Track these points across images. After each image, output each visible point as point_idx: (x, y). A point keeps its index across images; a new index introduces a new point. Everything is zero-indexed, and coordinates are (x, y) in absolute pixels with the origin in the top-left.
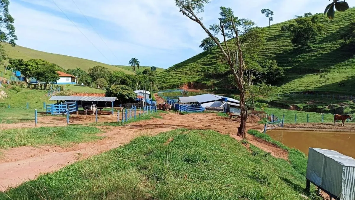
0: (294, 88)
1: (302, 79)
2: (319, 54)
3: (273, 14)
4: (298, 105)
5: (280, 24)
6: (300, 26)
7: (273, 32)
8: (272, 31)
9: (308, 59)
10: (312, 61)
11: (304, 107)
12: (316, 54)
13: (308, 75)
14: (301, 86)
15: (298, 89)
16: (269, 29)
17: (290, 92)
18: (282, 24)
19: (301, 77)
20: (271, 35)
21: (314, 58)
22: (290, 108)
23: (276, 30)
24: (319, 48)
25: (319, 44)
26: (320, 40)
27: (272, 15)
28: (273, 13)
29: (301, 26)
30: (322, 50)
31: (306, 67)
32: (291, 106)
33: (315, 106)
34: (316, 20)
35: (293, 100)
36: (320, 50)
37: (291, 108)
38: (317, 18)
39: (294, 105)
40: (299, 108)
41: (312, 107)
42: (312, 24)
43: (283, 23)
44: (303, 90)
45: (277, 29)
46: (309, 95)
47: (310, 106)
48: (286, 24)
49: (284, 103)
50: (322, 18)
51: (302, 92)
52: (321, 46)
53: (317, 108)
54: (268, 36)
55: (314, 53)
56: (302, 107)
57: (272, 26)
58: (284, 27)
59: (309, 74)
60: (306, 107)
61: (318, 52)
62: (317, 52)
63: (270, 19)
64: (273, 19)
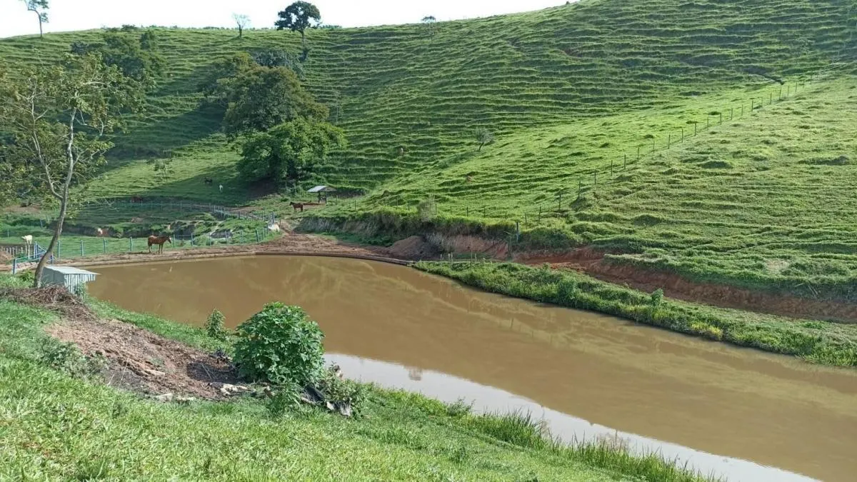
0: (107, 188)
1: (126, 171)
2: (159, 118)
3: (47, 7)
4: (114, 226)
5: (67, 35)
6: (113, 50)
7: (51, 52)
8: (49, 49)
9: (136, 125)
10: (145, 131)
11: (126, 229)
12: (154, 117)
13: (138, 161)
14: (121, 185)
15: (115, 192)
16: (40, 42)
17: (98, 200)
18: (74, 36)
19: (122, 165)
20: (47, 59)
21: (149, 124)
22: (98, 234)
23: (58, 47)
24: (157, 104)
25: (158, 95)
26: (161, 87)
27: (46, 9)
28: (48, 5)
29: (117, 51)
30: (166, 110)
31: (133, 143)
32: (99, 230)
33: (147, 225)
34: (150, 42)
35: (105, 216)
36: (162, 110)
37: (100, 232)
38: (152, 37)
39: (105, 227)
40: (116, 232)
41: (142, 228)
42: (139, 50)
43: (76, 34)
44: (125, 194)
45: (62, 47)
46: (137, 204)
47: (138, 226)
48: (83, 36)
49: (84, 223)
50: (164, 38)
51: (123, 199)
52: (163, 101)
53: (151, 230)
54: (38, 60)
55: (150, 115)
56: (122, 230)
57: (48, 37)
58: (78, 45)
59: (140, 159)
60: (130, 228)
61: (157, 113)
62: (155, 112)
63: (40, 18)
64: (49, 20)
